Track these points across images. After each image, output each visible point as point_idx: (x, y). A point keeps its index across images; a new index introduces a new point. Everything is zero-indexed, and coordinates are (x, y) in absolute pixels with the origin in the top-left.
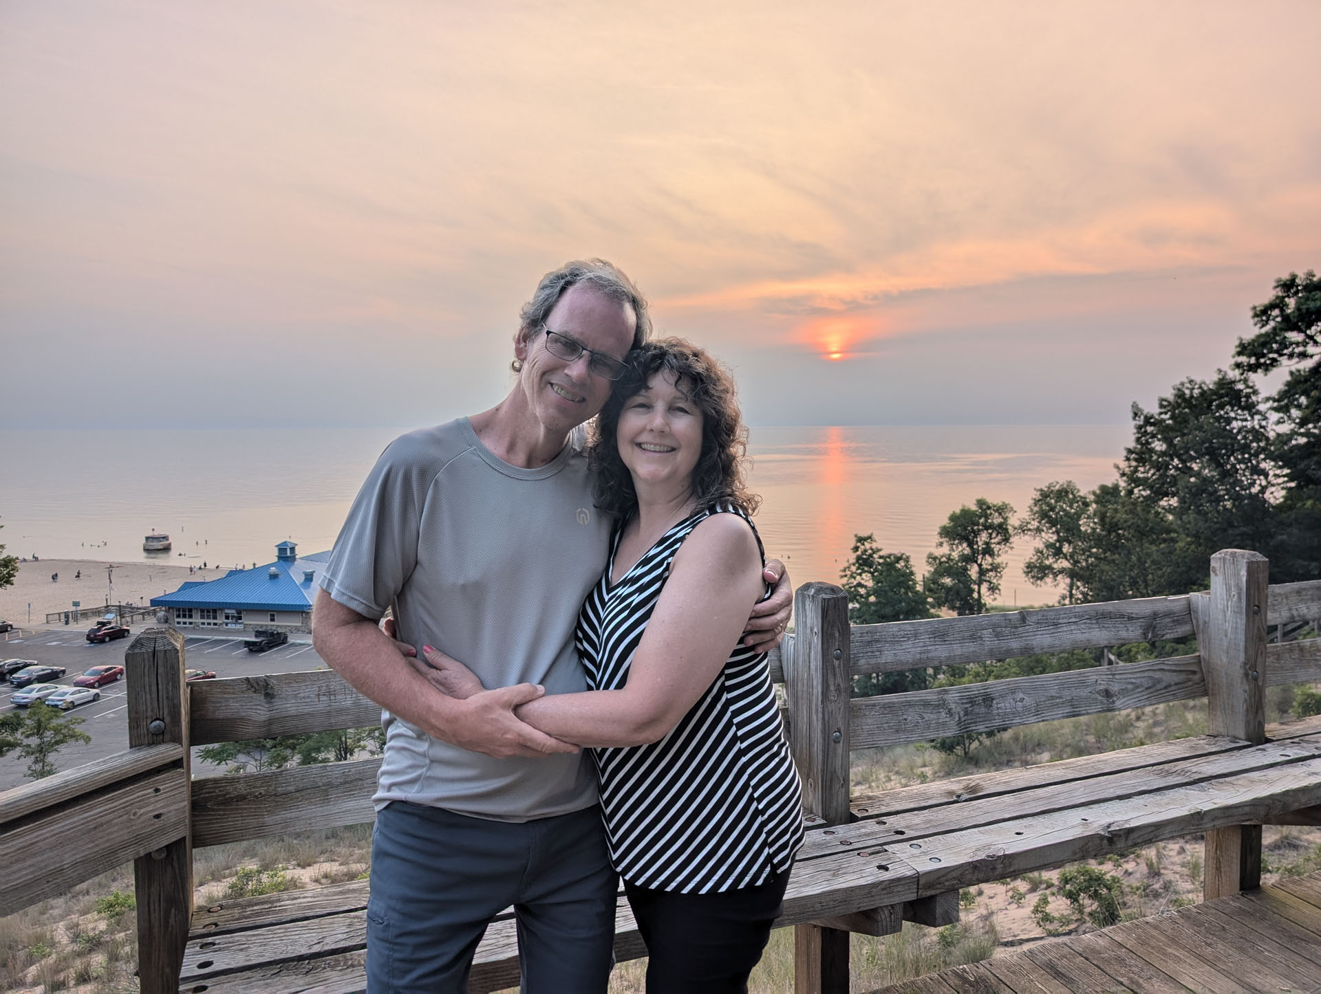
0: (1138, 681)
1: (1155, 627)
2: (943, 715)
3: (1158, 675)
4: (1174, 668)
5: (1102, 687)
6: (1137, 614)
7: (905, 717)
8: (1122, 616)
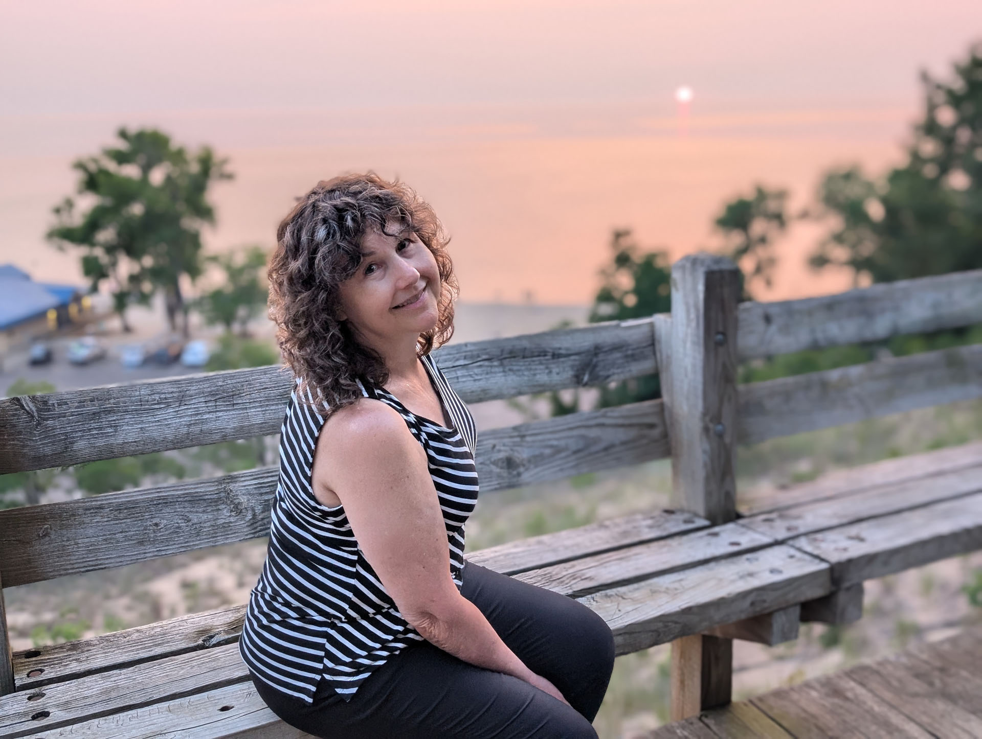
0: (562, 443)
1: (595, 366)
2: (226, 513)
3: (594, 433)
4: (620, 421)
5: (502, 455)
6: (567, 349)
7: (155, 521)
8: (543, 353)
